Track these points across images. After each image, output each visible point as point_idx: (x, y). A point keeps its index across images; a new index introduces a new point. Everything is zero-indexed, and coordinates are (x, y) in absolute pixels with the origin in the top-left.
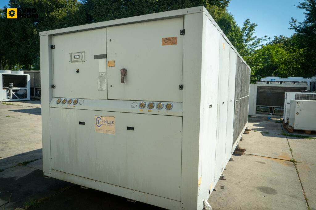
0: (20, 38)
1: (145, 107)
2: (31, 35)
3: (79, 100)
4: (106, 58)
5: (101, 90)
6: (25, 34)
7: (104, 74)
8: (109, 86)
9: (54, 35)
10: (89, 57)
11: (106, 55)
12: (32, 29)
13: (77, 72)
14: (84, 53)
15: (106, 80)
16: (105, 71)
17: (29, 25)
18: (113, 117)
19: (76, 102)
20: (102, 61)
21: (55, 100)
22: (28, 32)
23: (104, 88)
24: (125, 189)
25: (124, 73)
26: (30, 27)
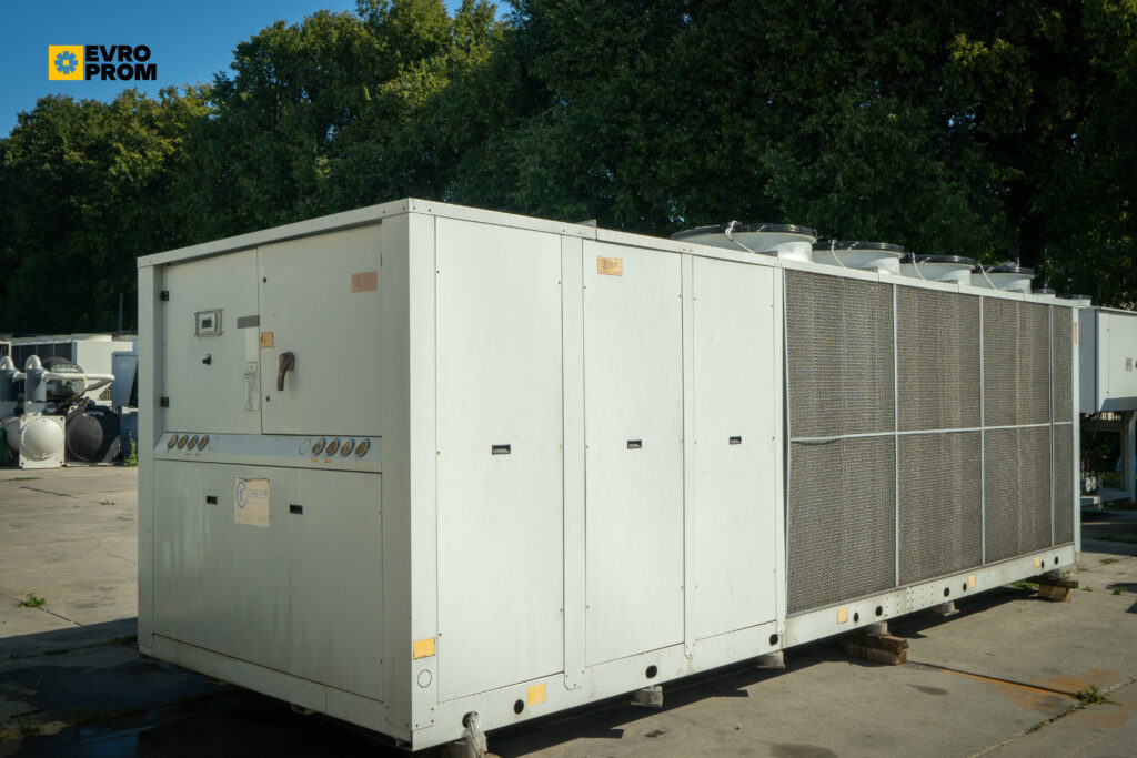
0: (267, 197)
1: (321, 451)
2: (307, 185)
3: (211, 437)
4: (258, 324)
5: (251, 409)
6: (286, 182)
7: (255, 365)
8: (264, 397)
9: (169, 264)
10: (229, 323)
11: (258, 317)
12: (314, 157)
13: (208, 361)
14: (221, 311)
15: (258, 382)
16: (257, 359)
17: (301, 145)
18: (266, 481)
19: (203, 443)
20: (251, 333)
21: (167, 438)
22: (295, 174)
23: (256, 405)
24: (289, 677)
25: (288, 361)
26: (304, 153)
